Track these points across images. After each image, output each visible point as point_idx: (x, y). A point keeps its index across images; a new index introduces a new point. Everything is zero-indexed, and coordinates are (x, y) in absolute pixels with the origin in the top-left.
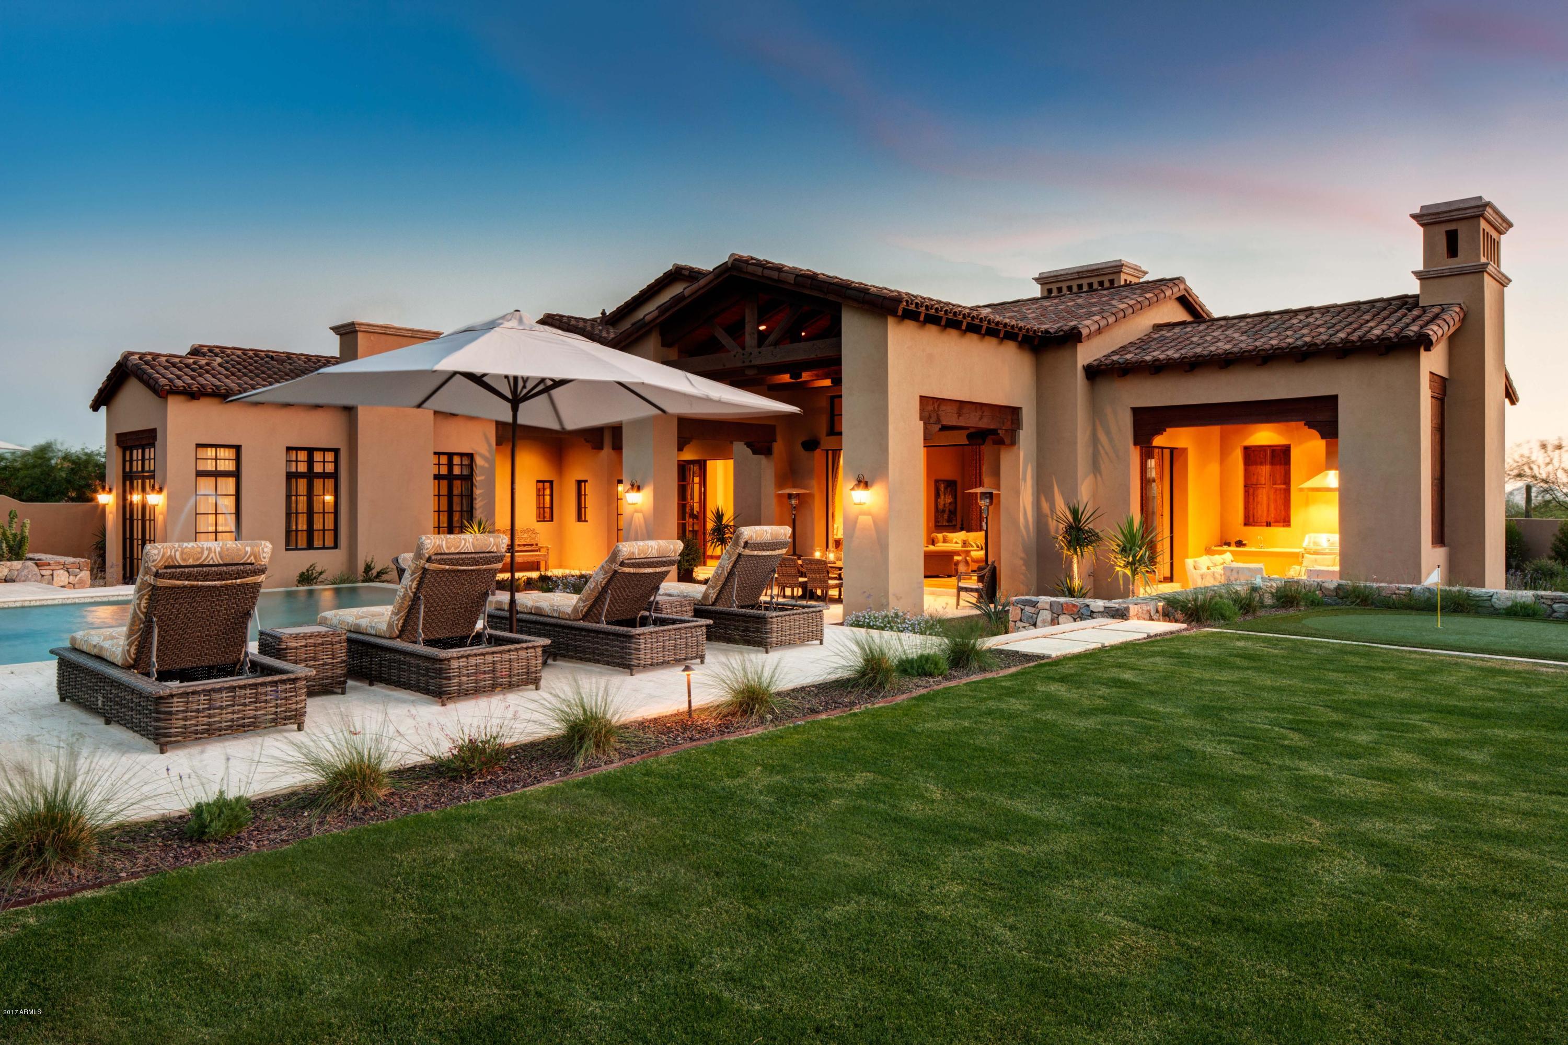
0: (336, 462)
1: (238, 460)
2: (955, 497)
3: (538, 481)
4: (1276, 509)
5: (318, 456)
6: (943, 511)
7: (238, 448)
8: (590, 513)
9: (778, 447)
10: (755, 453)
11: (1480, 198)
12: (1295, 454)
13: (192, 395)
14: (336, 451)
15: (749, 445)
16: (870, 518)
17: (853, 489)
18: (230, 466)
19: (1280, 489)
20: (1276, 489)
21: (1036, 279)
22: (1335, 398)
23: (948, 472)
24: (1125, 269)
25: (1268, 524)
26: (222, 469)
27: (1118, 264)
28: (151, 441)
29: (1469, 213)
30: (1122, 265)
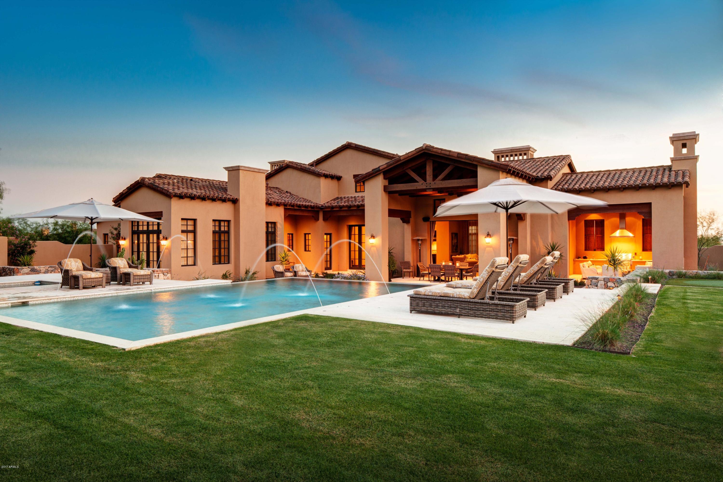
0: (229, 226)
1: (195, 225)
2: (457, 240)
3: (288, 234)
4: (598, 244)
5: (222, 224)
6: (454, 246)
7: (195, 220)
8: (311, 248)
9: (412, 220)
10: (403, 222)
11: (695, 132)
12: (606, 223)
13: (181, 197)
14: (229, 221)
15: (401, 219)
16: (492, 248)
17: (486, 237)
18: (190, 228)
19: (599, 237)
20: (598, 237)
21: (493, 152)
22: (650, 204)
23: (455, 231)
24: (531, 149)
25: (595, 250)
26: (190, 229)
27: (528, 147)
28: (160, 217)
29: (691, 137)
30: (530, 148)
